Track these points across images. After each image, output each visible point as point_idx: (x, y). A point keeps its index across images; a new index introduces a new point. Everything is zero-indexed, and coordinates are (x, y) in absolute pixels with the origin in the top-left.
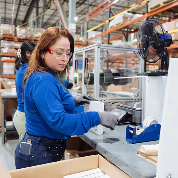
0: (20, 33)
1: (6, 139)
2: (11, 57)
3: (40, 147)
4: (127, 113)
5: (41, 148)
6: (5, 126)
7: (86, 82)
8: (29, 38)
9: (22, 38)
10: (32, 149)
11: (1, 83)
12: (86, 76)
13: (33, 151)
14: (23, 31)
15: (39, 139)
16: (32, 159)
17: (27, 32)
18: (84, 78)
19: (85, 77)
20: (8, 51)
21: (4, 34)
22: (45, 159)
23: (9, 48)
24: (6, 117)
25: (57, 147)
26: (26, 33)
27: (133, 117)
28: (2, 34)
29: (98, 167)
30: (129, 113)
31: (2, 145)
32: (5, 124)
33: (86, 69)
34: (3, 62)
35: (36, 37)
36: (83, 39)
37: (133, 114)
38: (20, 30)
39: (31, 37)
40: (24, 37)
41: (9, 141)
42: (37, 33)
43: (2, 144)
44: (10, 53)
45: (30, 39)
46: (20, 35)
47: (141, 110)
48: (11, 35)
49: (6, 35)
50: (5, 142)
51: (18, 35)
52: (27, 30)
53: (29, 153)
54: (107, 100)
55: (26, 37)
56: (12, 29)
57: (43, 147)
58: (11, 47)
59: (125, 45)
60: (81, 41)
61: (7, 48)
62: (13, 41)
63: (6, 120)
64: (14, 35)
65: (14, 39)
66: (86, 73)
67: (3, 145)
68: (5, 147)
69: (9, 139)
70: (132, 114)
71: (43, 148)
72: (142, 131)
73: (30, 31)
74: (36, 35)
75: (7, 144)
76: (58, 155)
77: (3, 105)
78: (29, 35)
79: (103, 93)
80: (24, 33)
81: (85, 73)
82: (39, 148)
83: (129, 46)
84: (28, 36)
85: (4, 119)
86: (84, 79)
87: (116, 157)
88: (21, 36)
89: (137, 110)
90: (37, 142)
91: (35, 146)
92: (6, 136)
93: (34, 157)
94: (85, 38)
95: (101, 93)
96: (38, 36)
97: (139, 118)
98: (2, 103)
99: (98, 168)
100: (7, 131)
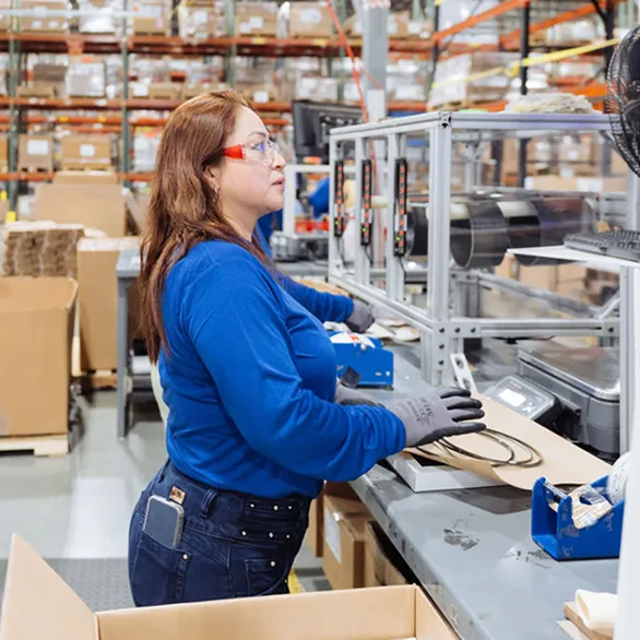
0: (190, 25)
1: (131, 415)
2: (161, 109)
3: (212, 526)
4: (558, 403)
5: (215, 530)
6: (130, 373)
7: (402, 251)
8: (222, 37)
9: (195, 42)
10: (184, 528)
11: (126, 205)
12: (401, 227)
13: (187, 537)
14: (201, 16)
15: (210, 494)
16: (181, 566)
17: (212, 18)
18: (394, 233)
19: (397, 229)
20: (150, 89)
21: (138, 34)
22: (227, 574)
23: (153, 81)
24: (131, 341)
25: (271, 535)
26: (209, 24)
27: (583, 422)
28: (130, 32)
29: (411, 630)
30: (566, 401)
31: (118, 440)
32: (129, 364)
33: (402, 201)
34: (135, 125)
35: (244, 35)
36: (423, 30)
37: (584, 410)
38: (191, 14)
39: (227, 36)
40: (202, 37)
41: (142, 426)
42: (247, 21)
43: (119, 436)
44: (157, 98)
45: (225, 42)
46: (191, 31)
47: (618, 401)
48: (162, 34)
49: (145, 34)
50: (127, 427)
51: (184, 32)
52: (213, 14)
53: (174, 544)
54: (483, 328)
55: (211, 36)
56: (163, 14)
57: (222, 529)
58: (159, 77)
59: (559, 107)
60: (416, 37)
61: (147, 81)
62: (166, 53)
63: (132, 352)
64: (168, 32)
65: (171, 46)
66: (401, 217)
67: (122, 439)
68: (126, 445)
69: (141, 420)
70: (578, 411)
71: (220, 532)
72: (601, 513)
73: (222, 14)
74: (245, 28)
75: (133, 437)
76: (273, 564)
77: (123, 300)
78: (220, 29)
79: (480, 279)
80: (203, 24)
81: (397, 217)
82: (207, 528)
83: (577, 110)
84: (218, 34)
85: (128, 348)
86: (395, 238)
87: (472, 623)
88: (191, 36)
89: (599, 396)
90: (203, 508)
91: (195, 520)
92: (131, 407)
93: (190, 558)
94: (429, 24)
95: (474, 281)
96: (253, 29)
97: (611, 432)
98: (120, 294)
99: (415, 636)
100: (135, 390)
